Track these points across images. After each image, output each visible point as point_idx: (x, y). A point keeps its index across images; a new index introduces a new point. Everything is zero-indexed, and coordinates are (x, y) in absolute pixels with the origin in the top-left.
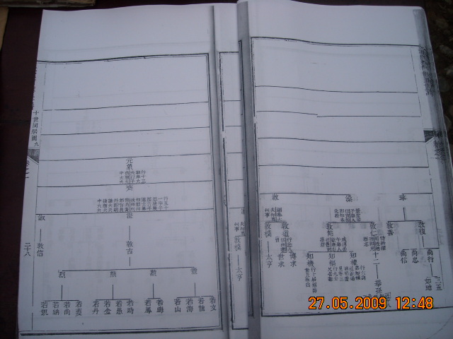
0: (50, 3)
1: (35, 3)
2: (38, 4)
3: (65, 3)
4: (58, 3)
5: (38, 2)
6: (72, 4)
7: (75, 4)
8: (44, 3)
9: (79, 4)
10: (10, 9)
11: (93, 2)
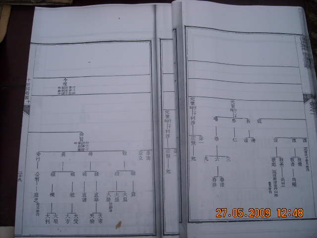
0: (41, 2)
1: (30, 2)
2: (33, 3)
3: (51, 2)
4: (47, 2)
5: (32, 1)
6: (56, 3)
7: (59, 3)
8: (37, 2)
9: (61, 3)
10: (12, 6)
11: (71, 2)
